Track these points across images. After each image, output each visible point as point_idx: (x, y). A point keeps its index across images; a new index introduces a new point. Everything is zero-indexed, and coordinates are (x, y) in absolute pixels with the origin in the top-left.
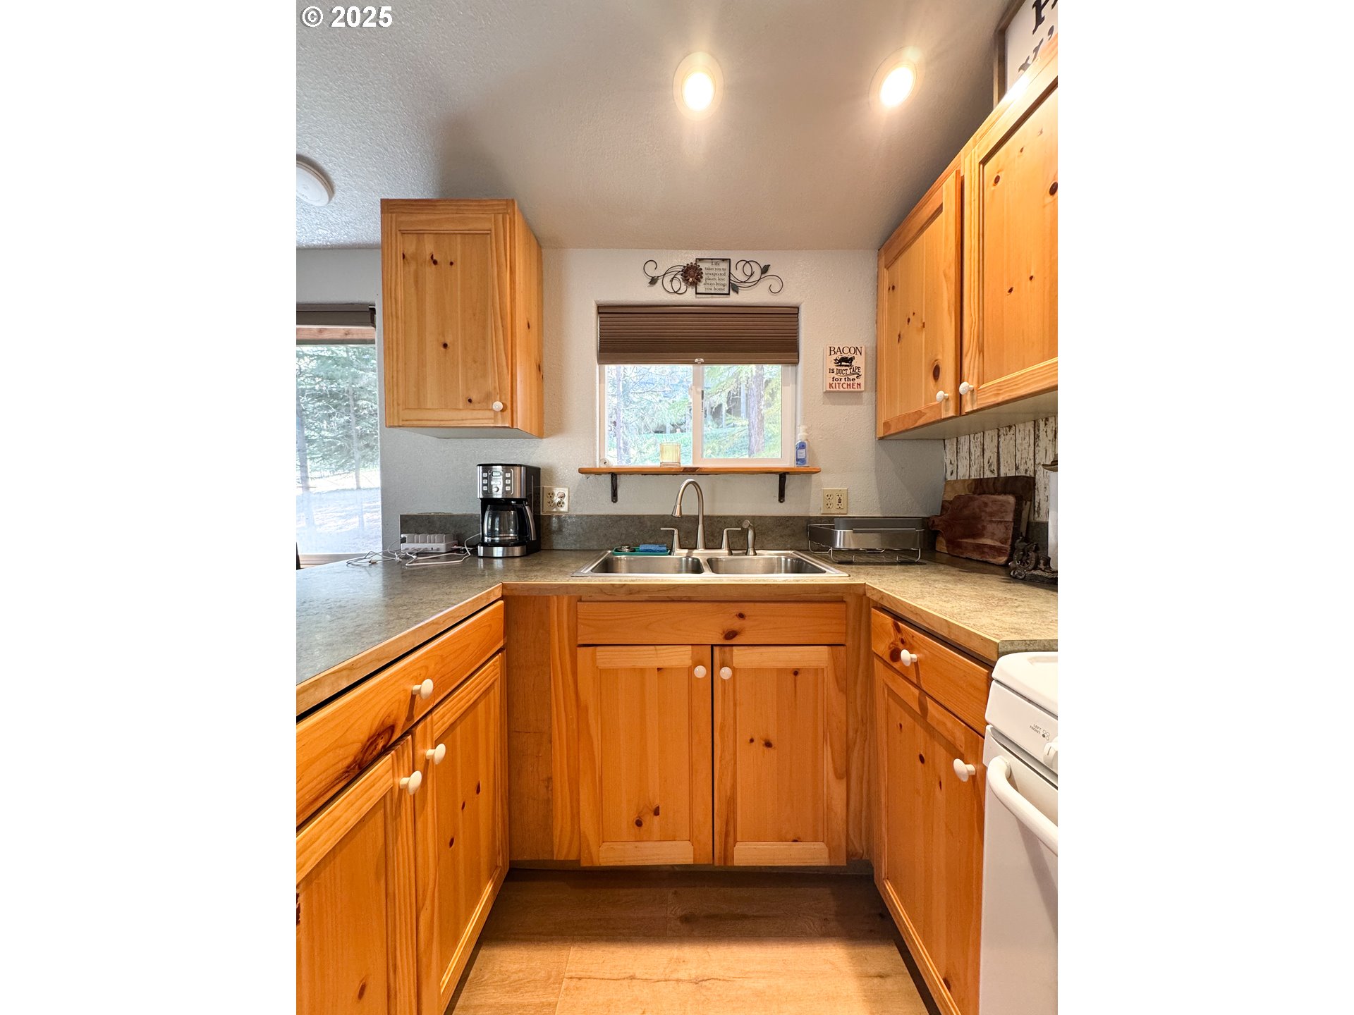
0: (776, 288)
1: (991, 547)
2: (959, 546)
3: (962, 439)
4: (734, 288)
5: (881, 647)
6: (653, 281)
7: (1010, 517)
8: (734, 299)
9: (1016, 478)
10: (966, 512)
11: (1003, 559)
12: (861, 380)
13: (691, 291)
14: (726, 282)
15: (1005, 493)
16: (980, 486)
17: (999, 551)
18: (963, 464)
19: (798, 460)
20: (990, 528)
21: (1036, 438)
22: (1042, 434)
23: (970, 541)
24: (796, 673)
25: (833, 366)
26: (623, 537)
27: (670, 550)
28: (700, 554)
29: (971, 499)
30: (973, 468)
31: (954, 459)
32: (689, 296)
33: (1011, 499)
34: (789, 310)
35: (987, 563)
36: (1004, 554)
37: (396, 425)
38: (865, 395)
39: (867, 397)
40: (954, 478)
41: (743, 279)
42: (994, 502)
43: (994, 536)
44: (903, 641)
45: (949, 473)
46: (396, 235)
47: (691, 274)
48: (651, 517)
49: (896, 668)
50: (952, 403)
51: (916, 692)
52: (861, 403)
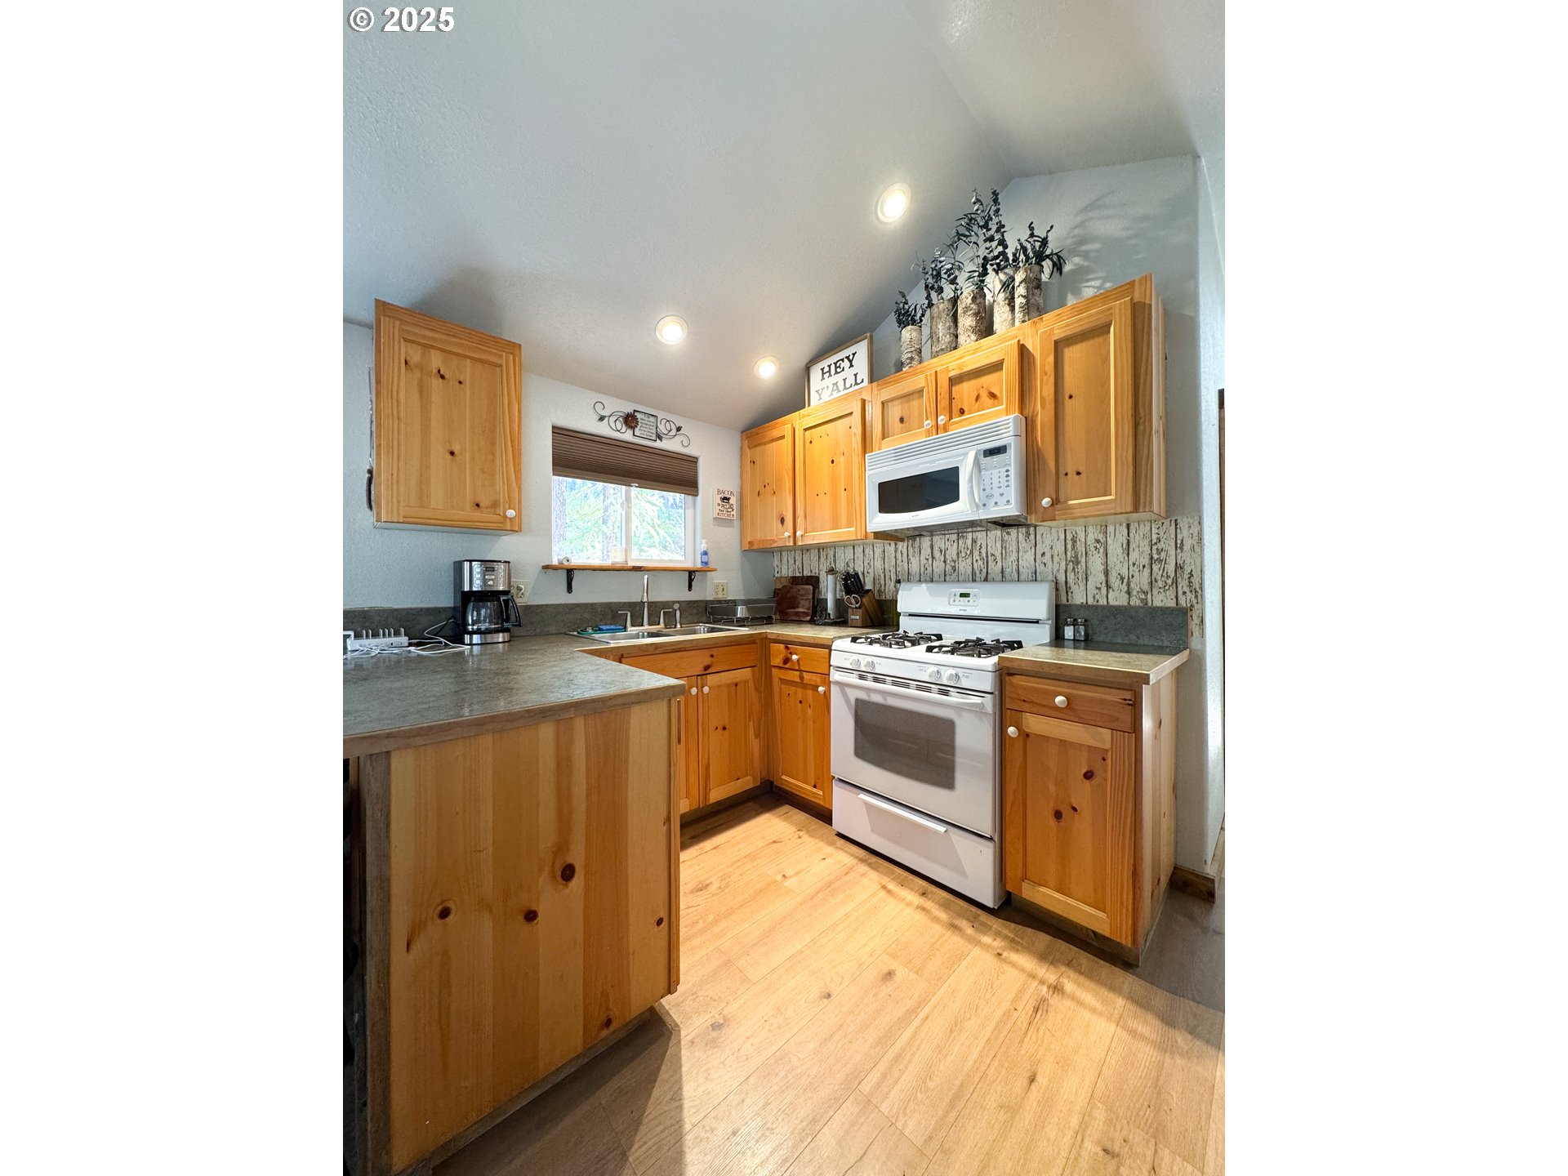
0: (685, 444)
2: (787, 614)
3: (784, 553)
4: (659, 437)
5: (777, 660)
6: (602, 418)
7: (811, 597)
8: (658, 444)
9: (810, 576)
10: (789, 595)
11: (808, 618)
12: (734, 513)
13: (630, 432)
14: (654, 431)
15: (806, 584)
16: (795, 580)
17: (806, 614)
18: (784, 567)
19: (702, 562)
20: (802, 602)
21: (819, 557)
22: (822, 555)
23: (792, 610)
24: (736, 685)
25: (720, 502)
26: (579, 621)
27: (625, 629)
28: (646, 627)
29: (791, 588)
30: (790, 570)
31: (779, 565)
32: (627, 436)
33: (811, 587)
34: (692, 459)
35: (801, 621)
36: (808, 616)
37: (396, 521)
38: (735, 522)
39: (737, 523)
40: (779, 575)
41: (666, 432)
42: (803, 589)
43: (804, 607)
44: (790, 653)
45: (777, 572)
46: (400, 342)
47: (630, 420)
48: (601, 604)
49: (787, 666)
50: (792, 539)
51: (798, 673)
52: (733, 527)
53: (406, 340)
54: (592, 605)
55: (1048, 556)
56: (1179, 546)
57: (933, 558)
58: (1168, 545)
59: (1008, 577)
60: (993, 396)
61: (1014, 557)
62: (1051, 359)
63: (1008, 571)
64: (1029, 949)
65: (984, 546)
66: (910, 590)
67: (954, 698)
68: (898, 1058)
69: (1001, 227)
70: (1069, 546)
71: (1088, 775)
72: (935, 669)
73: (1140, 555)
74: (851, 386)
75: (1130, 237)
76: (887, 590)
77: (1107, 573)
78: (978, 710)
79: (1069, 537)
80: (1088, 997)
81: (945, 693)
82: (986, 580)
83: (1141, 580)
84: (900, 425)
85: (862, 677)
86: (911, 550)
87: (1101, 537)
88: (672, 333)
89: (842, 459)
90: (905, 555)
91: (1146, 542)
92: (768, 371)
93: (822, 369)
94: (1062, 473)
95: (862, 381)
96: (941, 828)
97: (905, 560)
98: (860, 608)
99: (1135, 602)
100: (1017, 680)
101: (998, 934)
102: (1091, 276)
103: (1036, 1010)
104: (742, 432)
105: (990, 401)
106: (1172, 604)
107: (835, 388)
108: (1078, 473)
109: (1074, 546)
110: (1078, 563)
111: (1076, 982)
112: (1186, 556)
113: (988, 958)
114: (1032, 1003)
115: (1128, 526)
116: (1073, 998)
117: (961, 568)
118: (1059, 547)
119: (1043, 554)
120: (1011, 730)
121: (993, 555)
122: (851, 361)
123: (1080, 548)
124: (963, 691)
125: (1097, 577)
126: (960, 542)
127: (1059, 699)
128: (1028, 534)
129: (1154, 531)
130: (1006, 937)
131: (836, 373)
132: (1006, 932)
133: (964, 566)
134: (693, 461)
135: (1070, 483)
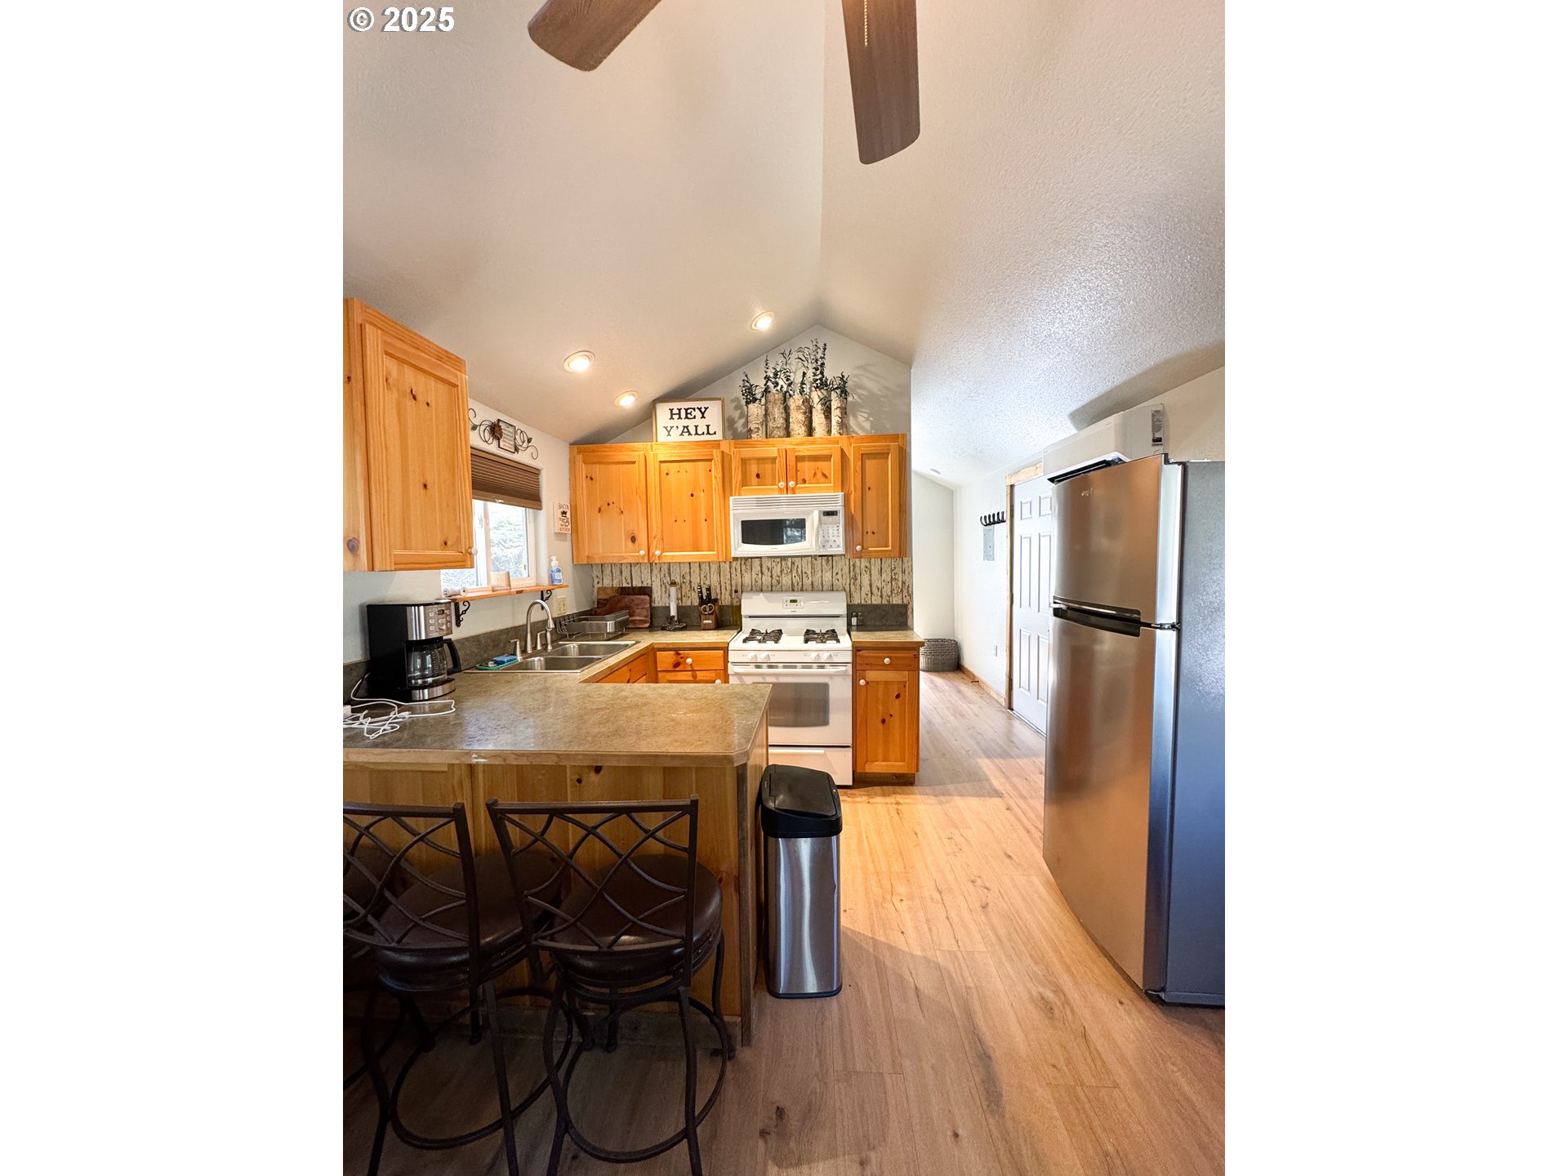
0: (533, 455)
1: (639, 620)
3: (606, 566)
4: (516, 449)
5: (665, 666)
6: (474, 428)
7: (647, 606)
8: (516, 457)
9: (641, 587)
11: (647, 625)
13: (495, 443)
14: (513, 443)
15: (636, 594)
16: (623, 591)
17: (644, 622)
18: (606, 578)
20: (637, 611)
21: (652, 570)
22: (654, 569)
25: (559, 516)
29: (620, 597)
30: (615, 581)
31: (600, 575)
32: (492, 447)
33: (645, 597)
35: (639, 628)
36: (647, 623)
37: (389, 568)
40: (600, 585)
41: (521, 444)
42: (634, 598)
43: (640, 615)
44: (682, 658)
45: (596, 582)
46: (382, 354)
47: (495, 430)
48: (485, 635)
49: (678, 669)
50: (646, 557)
51: (690, 673)
52: (566, 540)
53: (387, 353)
54: (477, 637)
55: (840, 574)
56: (903, 572)
57: (762, 573)
58: (898, 571)
59: (816, 588)
60: (825, 476)
61: (819, 574)
62: (860, 463)
63: (815, 584)
64: (876, 795)
65: (800, 567)
66: (751, 598)
67: (829, 670)
68: (871, 855)
69: (823, 364)
70: (852, 569)
71: (898, 696)
72: (816, 653)
73: (886, 576)
74: (703, 434)
75: (882, 396)
76: (723, 598)
77: (871, 586)
78: (843, 675)
79: (852, 564)
80: (909, 801)
81: (822, 667)
82: (802, 590)
83: (887, 590)
84: (757, 479)
85: (758, 667)
86: (744, 567)
87: (868, 565)
88: (580, 365)
89: (702, 494)
90: (739, 570)
91: (889, 569)
92: (628, 402)
93: (671, 410)
94: (865, 532)
95: (715, 433)
96: (821, 751)
97: (739, 575)
98: (712, 614)
99: (885, 602)
100: (861, 653)
101: (860, 795)
102: (863, 410)
103: (898, 813)
104: (570, 444)
105: (822, 479)
106: (900, 602)
107: (686, 430)
108: (873, 533)
109: (854, 569)
110: (856, 579)
111: (903, 798)
112: (906, 577)
113: (866, 806)
114: (895, 812)
115: (881, 560)
116: (906, 803)
117: (784, 581)
118: (846, 569)
119: (837, 574)
120: (862, 682)
121: (806, 573)
122: (703, 413)
123: (858, 571)
124: (834, 664)
125: (866, 588)
126: (783, 563)
127: (887, 660)
128: (828, 561)
129: (893, 563)
130: (864, 795)
131: (687, 417)
132: (862, 793)
133: (786, 580)
134: (536, 473)
135: (869, 538)
